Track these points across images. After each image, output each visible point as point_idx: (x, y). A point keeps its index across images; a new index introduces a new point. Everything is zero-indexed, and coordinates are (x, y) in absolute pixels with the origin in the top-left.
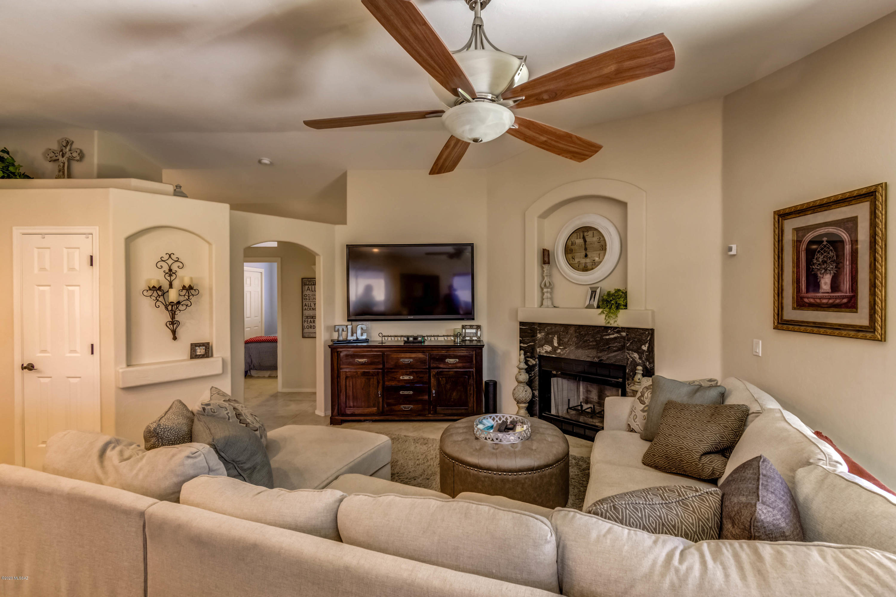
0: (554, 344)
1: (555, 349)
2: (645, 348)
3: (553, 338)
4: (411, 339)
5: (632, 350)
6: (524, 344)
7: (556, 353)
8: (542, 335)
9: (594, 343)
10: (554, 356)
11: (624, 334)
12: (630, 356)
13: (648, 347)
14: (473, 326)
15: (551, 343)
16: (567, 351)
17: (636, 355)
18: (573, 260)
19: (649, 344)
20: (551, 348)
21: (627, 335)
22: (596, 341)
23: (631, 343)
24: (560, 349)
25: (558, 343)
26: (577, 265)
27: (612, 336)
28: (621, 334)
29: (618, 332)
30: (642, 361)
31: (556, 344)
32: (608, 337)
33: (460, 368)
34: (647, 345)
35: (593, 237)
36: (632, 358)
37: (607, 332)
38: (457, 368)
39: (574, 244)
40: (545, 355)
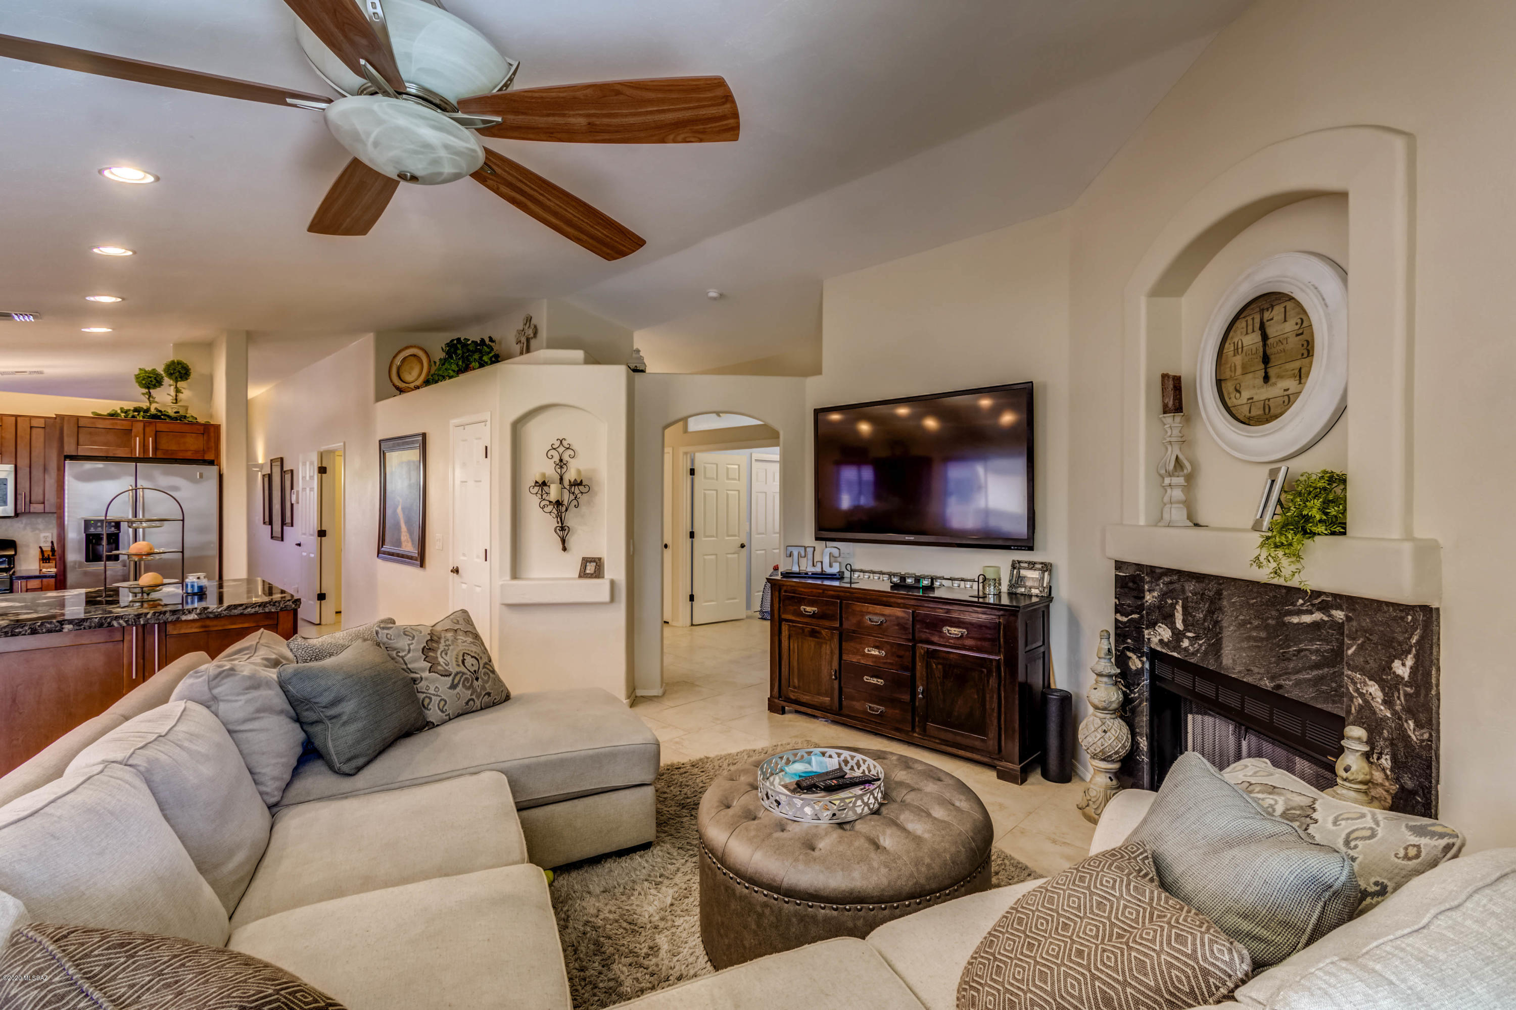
0: (1175, 623)
1: (1178, 636)
2: (1402, 669)
3: (1173, 606)
4: (909, 581)
5: (1363, 671)
6: (1122, 615)
7: (1180, 646)
8: (1153, 597)
9: (1263, 634)
10: (1175, 654)
11: (1339, 615)
12: (1357, 690)
13: (1414, 670)
14: (1034, 563)
15: (1168, 619)
16: (1201, 645)
17: (1374, 689)
18: (1238, 395)
19: (1417, 657)
20: (1171, 634)
21: (1349, 619)
22: (1266, 627)
23: (1361, 647)
24: (1188, 638)
25: (1184, 621)
26: (1245, 410)
27: (1307, 619)
28: (1330, 616)
29: (1324, 607)
30: (1394, 712)
31: (1180, 625)
32: (1295, 620)
33: (970, 649)
34: (1410, 661)
35: (1285, 321)
36: (1362, 695)
37: (1293, 604)
38: (964, 648)
39: (1240, 350)
40: (1159, 649)
